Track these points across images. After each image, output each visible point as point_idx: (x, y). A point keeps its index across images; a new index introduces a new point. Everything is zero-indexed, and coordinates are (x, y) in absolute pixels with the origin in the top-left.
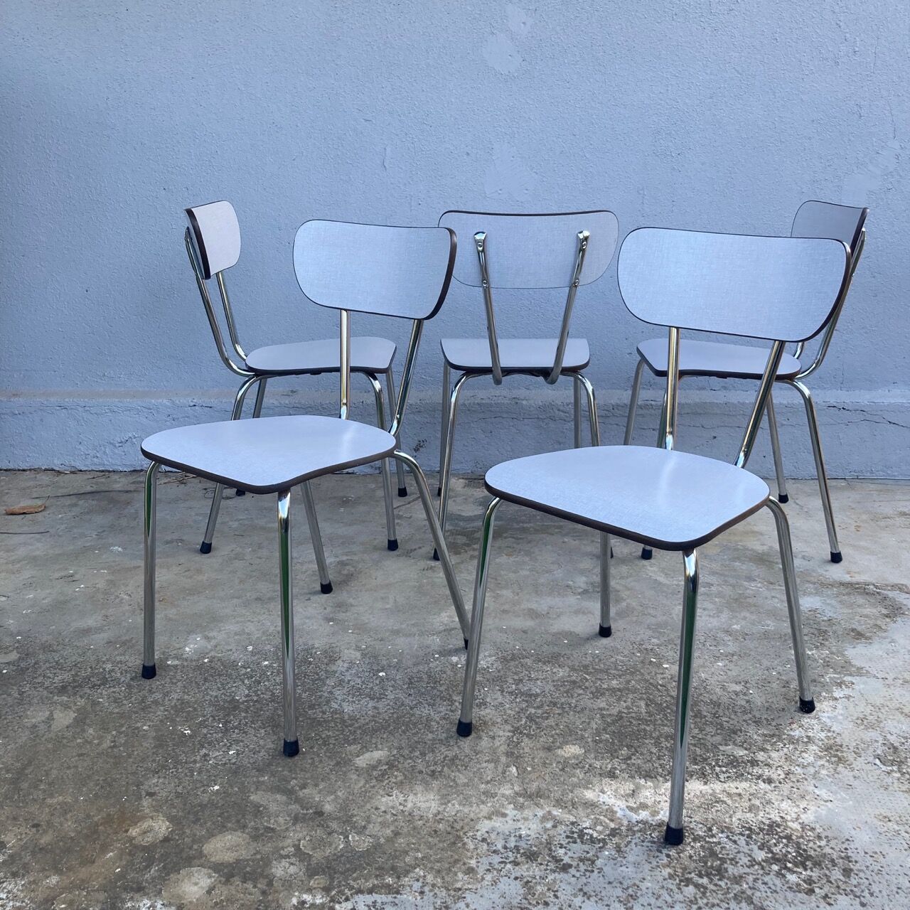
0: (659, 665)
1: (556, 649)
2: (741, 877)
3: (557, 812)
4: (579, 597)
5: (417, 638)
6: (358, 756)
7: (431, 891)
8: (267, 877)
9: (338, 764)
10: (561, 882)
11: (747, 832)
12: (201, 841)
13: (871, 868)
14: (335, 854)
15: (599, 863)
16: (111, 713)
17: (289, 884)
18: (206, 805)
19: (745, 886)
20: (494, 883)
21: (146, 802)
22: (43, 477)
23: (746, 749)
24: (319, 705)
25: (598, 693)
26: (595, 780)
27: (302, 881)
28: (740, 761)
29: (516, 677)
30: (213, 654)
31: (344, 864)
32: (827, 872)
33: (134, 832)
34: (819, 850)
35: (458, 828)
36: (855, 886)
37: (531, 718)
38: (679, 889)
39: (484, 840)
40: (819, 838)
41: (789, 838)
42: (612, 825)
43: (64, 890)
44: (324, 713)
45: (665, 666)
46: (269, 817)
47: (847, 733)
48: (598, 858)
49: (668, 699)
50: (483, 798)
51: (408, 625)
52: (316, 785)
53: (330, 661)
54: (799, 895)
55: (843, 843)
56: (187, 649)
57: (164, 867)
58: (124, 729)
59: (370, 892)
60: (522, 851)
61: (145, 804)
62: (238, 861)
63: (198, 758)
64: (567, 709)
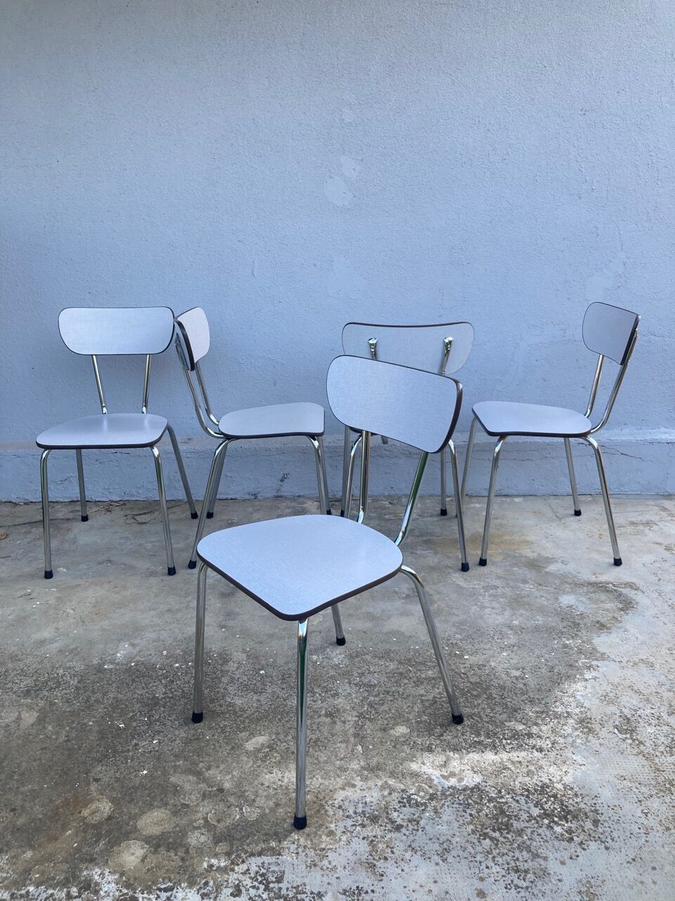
0: (461, 656)
1: (388, 647)
2: (522, 830)
3: (391, 782)
4: (403, 601)
5: (287, 640)
6: (247, 742)
7: (303, 852)
8: (184, 846)
9: (233, 748)
10: (396, 840)
11: (526, 793)
12: (135, 817)
13: (612, 819)
14: (233, 824)
15: (422, 823)
16: (65, 712)
17: (200, 851)
18: (138, 788)
19: (525, 837)
20: (349, 843)
21: (94, 787)
22: (4, 508)
23: (524, 724)
24: (217, 699)
25: (419, 682)
26: (418, 754)
27: (210, 848)
28: (520, 734)
29: (359, 671)
30: (138, 658)
31: (240, 832)
32: (582, 823)
33: (86, 812)
34: (576, 805)
35: (321, 798)
36: (602, 834)
37: (371, 705)
38: (479, 842)
39: (340, 807)
40: (576, 795)
41: (555, 796)
42: (431, 791)
43: (38, 862)
44: (221, 706)
45: (466, 657)
46: (185, 795)
47: (596, 709)
48: (421, 818)
49: (468, 685)
50: (338, 772)
51: (280, 629)
52: (218, 767)
53: (224, 662)
54: (563, 843)
55: (593, 799)
56: (119, 655)
57: (109, 841)
58: (75, 725)
59: (260, 854)
60: (367, 815)
61: (93, 788)
62: (163, 834)
63: (130, 748)
64: (397, 696)
